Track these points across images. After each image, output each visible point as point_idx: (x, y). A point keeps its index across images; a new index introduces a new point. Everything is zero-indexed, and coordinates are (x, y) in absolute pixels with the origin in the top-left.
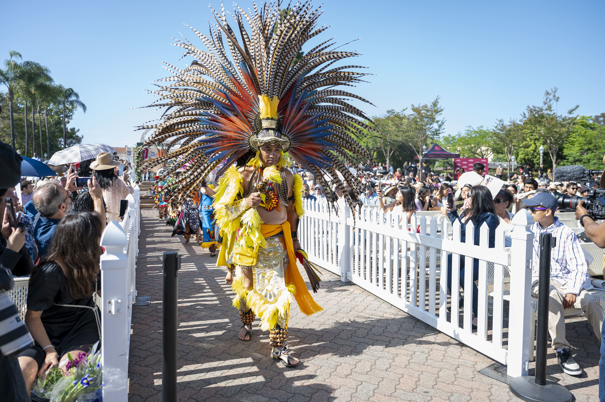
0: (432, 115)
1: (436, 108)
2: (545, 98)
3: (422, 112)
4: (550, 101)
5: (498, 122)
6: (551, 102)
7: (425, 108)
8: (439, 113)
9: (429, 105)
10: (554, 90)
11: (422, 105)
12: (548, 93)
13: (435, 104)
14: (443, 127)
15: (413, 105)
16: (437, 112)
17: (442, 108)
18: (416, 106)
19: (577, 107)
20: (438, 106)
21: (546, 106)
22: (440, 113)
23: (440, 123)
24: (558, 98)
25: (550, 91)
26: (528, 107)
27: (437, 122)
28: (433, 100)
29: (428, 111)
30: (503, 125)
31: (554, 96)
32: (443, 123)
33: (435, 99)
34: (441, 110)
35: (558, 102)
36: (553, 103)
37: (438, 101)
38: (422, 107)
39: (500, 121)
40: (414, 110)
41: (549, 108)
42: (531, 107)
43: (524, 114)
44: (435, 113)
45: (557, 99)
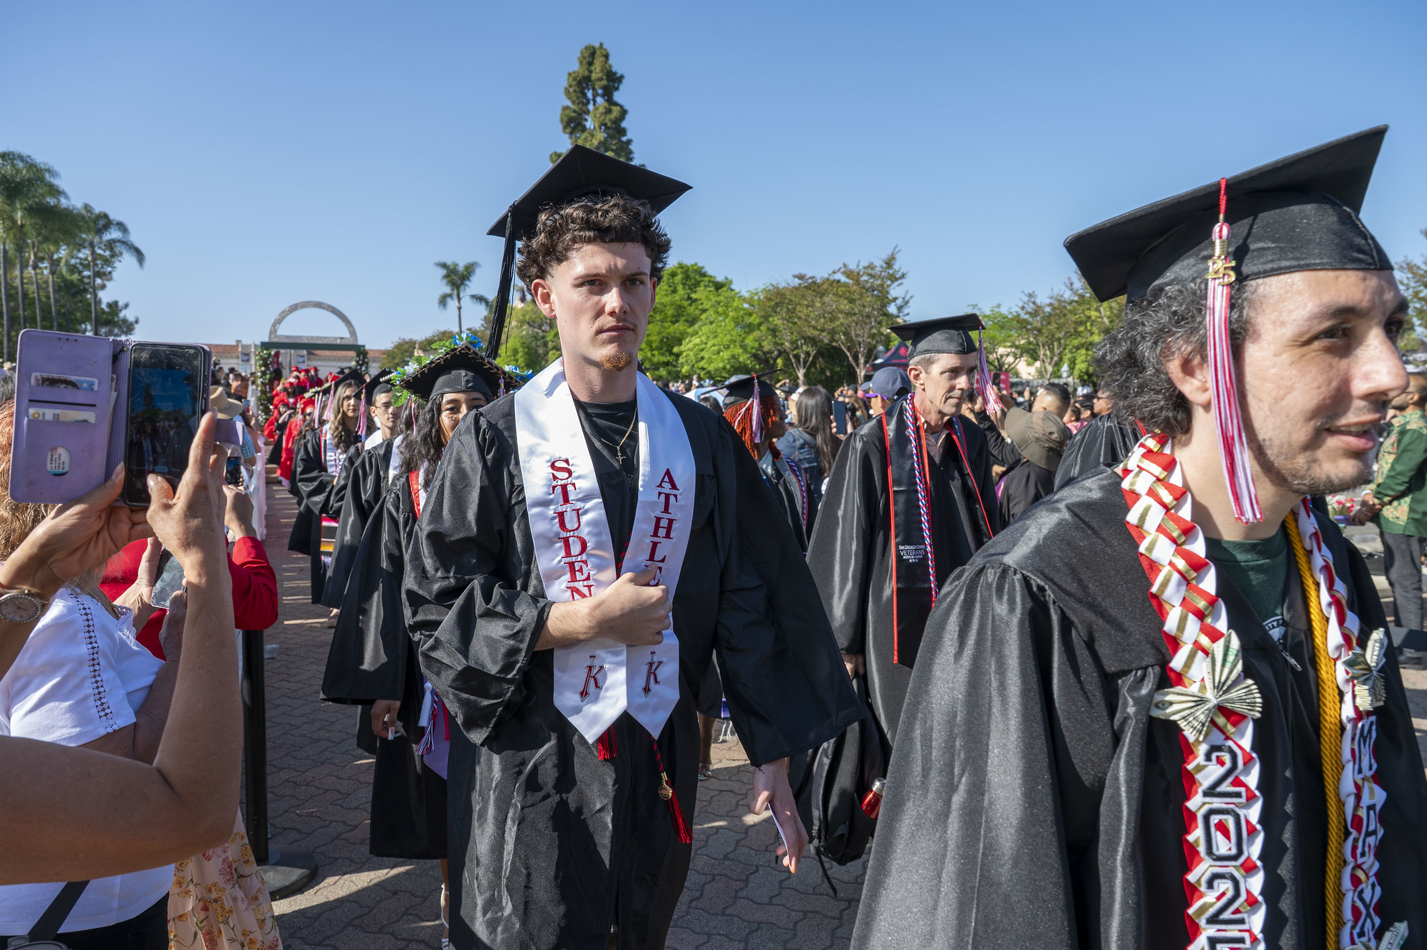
0: (882, 285)
1: (891, 272)
3: (865, 278)
5: (1026, 299)
7: (870, 271)
8: (897, 283)
9: (878, 263)
11: (865, 263)
13: (889, 263)
14: (905, 310)
15: (845, 265)
16: (893, 278)
17: (904, 270)
18: (852, 266)
20: (896, 267)
22: (900, 281)
23: (899, 302)
27: (895, 299)
28: (885, 255)
29: (872, 276)
30: (1034, 303)
32: (907, 303)
33: (890, 253)
34: (903, 276)
37: (897, 256)
38: (865, 268)
39: (1030, 295)
40: (848, 274)
43: (1069, 285)
44: (889, 282)
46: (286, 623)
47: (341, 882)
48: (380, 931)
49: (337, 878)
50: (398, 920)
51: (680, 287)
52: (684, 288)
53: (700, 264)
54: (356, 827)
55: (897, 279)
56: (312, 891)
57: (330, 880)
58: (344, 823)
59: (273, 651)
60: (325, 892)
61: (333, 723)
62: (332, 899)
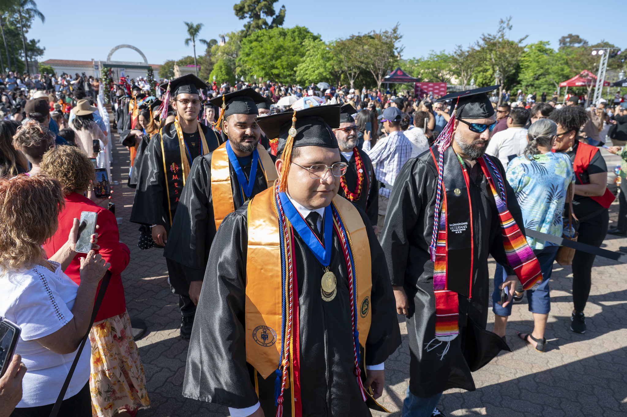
0: (391, 42)
1: (395, 35)
2: (499, 26)
3: (383, 38)
4: (504, 29)
5: (457, 48)
6: (505, 31)
7: (386, 34)
8: (398, 40)
9: (390, 30)
10: (508, 19)
11: (383, 30)
12: (502, 22)
13: (395, 30)
14: (401, 54)
16: (396, 38)
17: (402, 34)
19: (527, 36)
20: (398, 32)
21: (500, 34)
23: (399, 50)
24: (511, 26)
25: (504, 20)
26: (483, 35)
27: (396, 49)
28: (393, 27)
29: (387, 37)
30: (461, 50)
31: (508, 24)
32: (402, 50)
33: (395, 26)
34: (401, 37)
35: (511, 31)
36: (506, 31)
37: (399, 27)
38: (384, 33)
39: (459, 47)
41: (503, 36)
42: (486, 35)
43: (478, 43)
44: (394, 40)
45: (510, 28)
46: (125, 206)
47: (157, 334)
48: (174, 358)
49: (155, 332)
50: (182, 353)
51: (297, 38)
52: (299, 39)
53: (306, 27)
54: (162, 308)
55: (398, 39)
56: (145, 339)
57: (152, 333)
58: (156, 306)
59: (120, 221)
60: (150, 339)
61: (149, 257)
62: (154, 342)
